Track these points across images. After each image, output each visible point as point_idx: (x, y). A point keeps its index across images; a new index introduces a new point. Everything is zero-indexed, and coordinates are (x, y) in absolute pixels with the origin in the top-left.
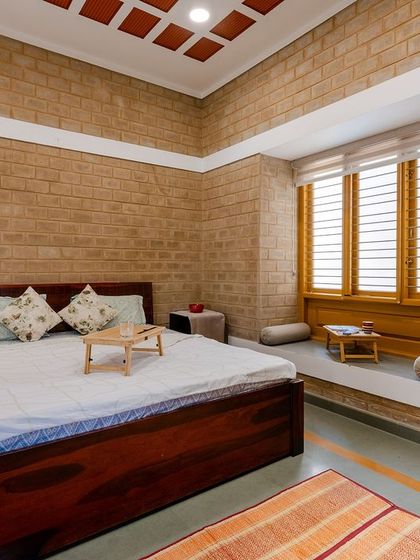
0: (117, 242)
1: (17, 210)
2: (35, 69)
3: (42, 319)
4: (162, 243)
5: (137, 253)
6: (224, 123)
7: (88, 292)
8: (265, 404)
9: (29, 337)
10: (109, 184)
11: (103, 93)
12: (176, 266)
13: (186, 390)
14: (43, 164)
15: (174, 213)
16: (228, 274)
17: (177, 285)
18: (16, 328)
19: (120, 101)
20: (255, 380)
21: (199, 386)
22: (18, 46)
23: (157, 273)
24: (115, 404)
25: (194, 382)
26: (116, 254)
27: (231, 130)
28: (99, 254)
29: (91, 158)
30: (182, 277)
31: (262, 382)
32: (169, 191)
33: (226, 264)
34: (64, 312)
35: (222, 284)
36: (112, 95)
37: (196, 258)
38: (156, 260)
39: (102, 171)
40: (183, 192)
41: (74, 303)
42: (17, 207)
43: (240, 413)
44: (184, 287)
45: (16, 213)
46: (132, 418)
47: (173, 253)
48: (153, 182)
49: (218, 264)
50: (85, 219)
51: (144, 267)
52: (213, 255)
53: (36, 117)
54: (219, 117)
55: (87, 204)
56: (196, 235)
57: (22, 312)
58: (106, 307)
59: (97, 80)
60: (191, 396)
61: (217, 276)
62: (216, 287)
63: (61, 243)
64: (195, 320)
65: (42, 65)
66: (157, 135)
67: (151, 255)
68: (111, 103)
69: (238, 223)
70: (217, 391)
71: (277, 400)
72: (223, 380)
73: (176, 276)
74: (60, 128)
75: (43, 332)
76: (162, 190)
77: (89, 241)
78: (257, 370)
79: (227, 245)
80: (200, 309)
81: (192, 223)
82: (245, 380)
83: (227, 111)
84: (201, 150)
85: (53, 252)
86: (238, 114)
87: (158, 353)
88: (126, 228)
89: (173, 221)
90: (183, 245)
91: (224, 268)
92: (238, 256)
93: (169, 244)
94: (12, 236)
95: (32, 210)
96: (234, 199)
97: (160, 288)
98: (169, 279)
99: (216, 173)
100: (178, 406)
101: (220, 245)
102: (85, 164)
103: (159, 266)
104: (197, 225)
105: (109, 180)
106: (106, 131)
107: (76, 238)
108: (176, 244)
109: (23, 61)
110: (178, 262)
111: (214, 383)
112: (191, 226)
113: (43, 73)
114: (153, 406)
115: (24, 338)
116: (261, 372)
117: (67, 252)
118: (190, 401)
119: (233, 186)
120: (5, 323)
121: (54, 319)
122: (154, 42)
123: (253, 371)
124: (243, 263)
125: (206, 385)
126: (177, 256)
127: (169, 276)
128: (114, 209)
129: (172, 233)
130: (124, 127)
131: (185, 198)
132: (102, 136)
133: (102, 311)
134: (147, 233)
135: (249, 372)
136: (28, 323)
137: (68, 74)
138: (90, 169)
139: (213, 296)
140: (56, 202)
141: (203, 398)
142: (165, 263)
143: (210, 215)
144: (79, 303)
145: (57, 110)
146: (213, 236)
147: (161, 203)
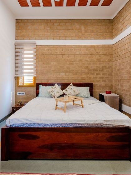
0: (82, 70)
1: (55, 63)
2: (59, 25)
3: (58, 92)
4: (97, 70)
5: (88, 73)
6: (120, 25)
7: (71, 85)
8: (114, 134)
9: (54, 97)
10: (79, 53)
11: (77, 26)
12: (102, 78)
13: (76, 121)
14: (61, 50)
15: (102, 60)
16: (121, 81)
17: (103, 84)
18: (51, 94)
19: (83, 28)
20: (108, 123)
21: (81, 121)
22: (55, 21)
23: (95, 80)
24: (50, 120)
25: (80, 119)
26: (81, 74)
27: (122, 27)
28: (76, 74)
29: (74, 46)
30: (105, 81)
31: (112, 125)
32: (100, 53)
33: (121, 77)
34: (64, 91)
35: (120, 84)
36: (80, 26)
37: (111, 75)
38: (95, 76)
39: (77, 50)
40: (105, 52)
41: (67, 89)
42: (55, 62)
43: (100, 135)
44: (106, 85)
45: (54, 64)
46: (56, 126)
47: (101, 73)
48: (94, 50)
49: (118, 77)
50: (72, 64)
51: (91, 78)
52: (117, 74)
53: (59, 38)
54: (118, 24)
55: (73, 60)
56: (110, 67)
57: (53, 90)
58: (76, 90)
59: (76, 23)
60: (78, 124)
61: (118, 82)
62: (118, 85)
63: (65, 72)
64: (106, 97)
65: (61, 24)
66: (95, 35)
67: (93, 74)
68: (80, 29)
69: (125, 61)
70: (89, 124)
71: (120, 134)
72: (92, 120)
73: (102, 81)
74: (65, 39)
75: (58, 96)
76: (97, 53)
77: (73, 70)
78: (110, 119)
79: (121, 69)
80: (110, 93)
81: (108, 63)
82: (103, 122)
83: (121, 20)
84: (112, 37)
85: (63, 74)
86: (125, 20)
87: (82, 106)
88: (84, 66)
89: (101, 62)
90: (105, 70)
91: (120, 78)
92: (125, 74)
93: (100, 70)
94: (53, 70)
95: (58, 63)
96: (123, 52)
97: (96, 85)
98: (100, 82)
99: (117, 44)
100: (73, 126)
101: (119, 70)
102: (72, 48)
103: (96, 78)
104: (111, 63)
105: (79, 52)
106: (78, 37)
107: (70, 70)
108: (102, 70)
109: (56, 24)
110: (103, 76)
111: (88, 121)
112: (109, 64)
113: (61, 26)
114: (63, 124)
115: (53, 97)
116: (111, 121)
117: (67, 74)
118: (77, 126)
119: (123, 47)
120: (49, 93)
121: (61, 92)
122: (90, 6)
123: (108, 119)
124: (127, 76)
125: (84, 121)
126: (103, 74)
127: (100, 81)
128: (81, 60)
129: (101, 66)
130: (84, 35)
131: (106, 54)
132: (77, 39)
133: (74, 91)
134: (92, 67)
135: (105, 119)
136: (54, 93)
137: (68, 24)
138: (74, 49)
139: (117, 88)
140: (64, 60)
141: (83, 126)
142: (98, 76)
143: (116, 59)
144: (68, 88)
145: (65, 35)
146: (116, 67)
147: (96, 57)
